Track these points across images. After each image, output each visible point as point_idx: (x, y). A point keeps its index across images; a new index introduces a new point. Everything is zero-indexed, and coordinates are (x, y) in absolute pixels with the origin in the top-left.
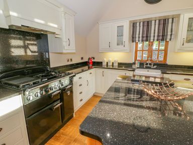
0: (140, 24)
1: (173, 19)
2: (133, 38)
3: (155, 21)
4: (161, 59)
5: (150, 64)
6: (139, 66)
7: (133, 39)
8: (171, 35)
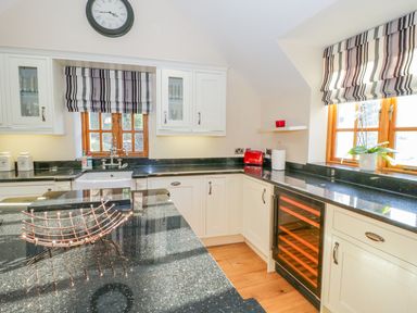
0: (83, 73)
1: (147, 74)
2: (70, 101)
3: (116, 71)
4: (139, 149)
5: (115, 161)
6: (90, 167)
7: (70, 104)
8: (148, 103)
